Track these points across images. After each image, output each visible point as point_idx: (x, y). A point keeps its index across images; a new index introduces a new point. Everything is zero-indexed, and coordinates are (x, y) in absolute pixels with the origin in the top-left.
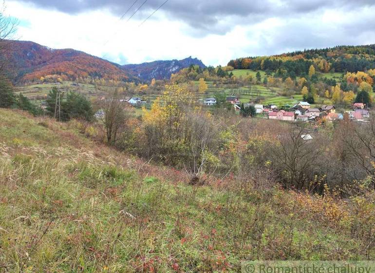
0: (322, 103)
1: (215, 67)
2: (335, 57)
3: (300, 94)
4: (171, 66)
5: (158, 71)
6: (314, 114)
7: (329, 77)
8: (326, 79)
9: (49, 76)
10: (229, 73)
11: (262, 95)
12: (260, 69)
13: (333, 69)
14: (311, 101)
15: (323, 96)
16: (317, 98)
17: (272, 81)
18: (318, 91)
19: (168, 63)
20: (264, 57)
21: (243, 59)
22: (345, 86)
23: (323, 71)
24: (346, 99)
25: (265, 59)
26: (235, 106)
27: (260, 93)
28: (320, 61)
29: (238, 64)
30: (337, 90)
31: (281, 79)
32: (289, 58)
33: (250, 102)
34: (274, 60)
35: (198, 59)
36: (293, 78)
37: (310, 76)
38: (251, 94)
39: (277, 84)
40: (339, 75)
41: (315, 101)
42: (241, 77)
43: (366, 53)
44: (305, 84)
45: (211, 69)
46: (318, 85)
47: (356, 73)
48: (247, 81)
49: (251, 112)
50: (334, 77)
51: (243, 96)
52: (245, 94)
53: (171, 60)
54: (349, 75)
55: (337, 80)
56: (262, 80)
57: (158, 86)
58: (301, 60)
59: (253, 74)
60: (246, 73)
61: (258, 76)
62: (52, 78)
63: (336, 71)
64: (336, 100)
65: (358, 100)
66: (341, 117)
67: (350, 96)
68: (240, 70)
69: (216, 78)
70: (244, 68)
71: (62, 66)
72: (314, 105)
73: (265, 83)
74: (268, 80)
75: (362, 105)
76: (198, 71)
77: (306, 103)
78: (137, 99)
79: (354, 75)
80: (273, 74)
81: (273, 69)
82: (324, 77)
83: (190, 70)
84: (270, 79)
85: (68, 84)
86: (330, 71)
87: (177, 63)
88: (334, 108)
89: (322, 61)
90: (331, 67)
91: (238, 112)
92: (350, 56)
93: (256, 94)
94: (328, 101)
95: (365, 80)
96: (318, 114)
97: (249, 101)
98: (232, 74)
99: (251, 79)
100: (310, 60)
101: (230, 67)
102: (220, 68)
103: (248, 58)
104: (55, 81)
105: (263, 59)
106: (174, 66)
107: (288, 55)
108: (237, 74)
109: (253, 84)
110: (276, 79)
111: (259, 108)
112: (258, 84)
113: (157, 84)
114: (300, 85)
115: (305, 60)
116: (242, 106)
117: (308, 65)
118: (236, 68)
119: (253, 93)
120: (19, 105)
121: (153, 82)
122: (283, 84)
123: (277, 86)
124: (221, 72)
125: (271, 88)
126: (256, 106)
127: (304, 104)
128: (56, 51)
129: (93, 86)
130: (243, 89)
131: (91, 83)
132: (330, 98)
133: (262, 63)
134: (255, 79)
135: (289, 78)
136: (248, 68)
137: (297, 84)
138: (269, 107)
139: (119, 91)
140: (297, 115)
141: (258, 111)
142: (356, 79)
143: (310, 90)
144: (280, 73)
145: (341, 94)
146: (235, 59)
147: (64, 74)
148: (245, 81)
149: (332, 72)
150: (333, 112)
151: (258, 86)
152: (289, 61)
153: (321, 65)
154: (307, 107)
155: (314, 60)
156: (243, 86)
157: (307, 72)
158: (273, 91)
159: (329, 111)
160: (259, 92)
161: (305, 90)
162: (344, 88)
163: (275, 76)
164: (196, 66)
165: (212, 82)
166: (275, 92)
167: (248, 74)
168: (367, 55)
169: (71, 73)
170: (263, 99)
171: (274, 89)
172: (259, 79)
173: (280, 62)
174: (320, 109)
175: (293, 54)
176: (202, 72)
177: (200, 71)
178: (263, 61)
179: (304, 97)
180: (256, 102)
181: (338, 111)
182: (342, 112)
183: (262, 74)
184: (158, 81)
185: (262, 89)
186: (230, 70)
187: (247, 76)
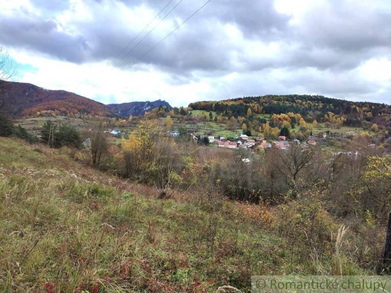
0: (257, 136)
1: (179, 108)
2: (266, 103)
3: (241, 129)
4: (145, 106)
5: (135, 109)
6: (251, 143)
7: (261, 117)
8: (259, 118)
9: (44, 112)
10: (189, 112)
11: (213, 129)
12: (212, 110)
13: (264, 111)
14: (248, 134)
15: (257, 131)
16: (253, 132)
17: (221, 120)
18: (253, 127)
19: (142, 104)
20: (215, 101)
21: (199, 103)
22: (273, 123)
23: (257, 113)
24: (273, 133)
25: (216, 103)
26: (194, 137)
28: (255, 105)
29: (194, 106)
30: (267, 126)
31: (227, 118)
32: (231, 103)
33: (205, 134)
34: (222, 104)
35: (166, 101)
36: (236, 117)
37: (248, 116)
38: (205, 128)
39: (225, 121)
40: (268, 116)
41: (252, 134)
42: (198, 115)
43: (287, 101)
44: (244, 122)
45: (176, 109)
46: (254, 122)
47: (280, 114)
48: (203, 118)
49: (206, 141)
50: (265, 117)
51: (200, 130)
52: (201, 128)
53: (145, 101)
54: (275, 116)
55: (267, 119)
56: (214, 118)
57: (135, 121)
58: (242, 104)
59: (207, 114)
60: (201, 113)
61: (211, 115)
62: (46, 113)
63: (266, 113)
64: (266, 134)
65: (281, 134)
66: (270, 146)
67: (276, 131)
68: (198, 111)
69: (180, 116)
70: (200, 109)
71: (55, 104)
72: (251, 137)
73: (216, 120)
75: (284, 138)
76: (165, 110)
77: (245, 136)
78: (118, 131)
79: (278, 116)
80: (221, 114)
81: (222, 111)
82: (258, 117)
83: (159, 110)
84: (219, 118)
85: (61, 118)
86: (262, 113)
87: (149, 104)
88: (265, 139)
89: (256, 106)
90: (263, 110)
91: (196, 141)
92: (275, 102)
93: (209, 129)
94: (260, 134)
95: (286, 119)
96: (254, 144)
98: (191, 113)
99: (205, 118)
100: (248, 104)
101: (190, 108)
102: (182, 108)
103: (203, 102)
104: (50, 115)
106: (148, 106)
107: (232, 100)
108: (197, 113)
109: (207, 121)
110: (223, 118)
111: (211, 139)
112: (210, 121)
113: (134, 119)
114: (241, 122)
115: (245, 104)
116: (199, 137)
117: (247, 107)
118: (194, 109)
119: (207, 127)
120: (17, 134)
121: (131, 117)
122: (229, 122)
123: (224, 123)
124: (183, 112)
125: (220, 124)
126: (210, 137)
127: (244, 136)
128: (51, 91)
129: (82, 120)
130: (199, 124)
131: (80, 118)
132: (262, 132)
133: (214, 106)
134: (208, 117)
135: (233, 117)
136: (203, 109)
137: (238, 122)
138: (219, 138)
139: (103, 124)
140: (239, 144)
141: (211, 141)
142: (280, 119)
143: (248, 126)
144: (227, 114)
145: (270, 130)
146: (193, 102)
147: (57, 110)
148: (201, 117)
149: (263, 114)
150: (264, 142)
151: (210, 123)
152: (233, 105)
153: (256, 108)
154: (246, 139)
155: (251, 104)
156: (199, 122)
157: (246, 113)
158: (221, 127)
159: (261, 142)
160: (211, 127)
161: (244, 126)
162: (272, 125)
163: (223, 116)
164: (165, 107)
165: (177, 119)
166: (223, 127)
167: (203, 113)
168: (287, 102)
169: (63, 109)
170: (214, 132)
171: (223, 125)
172: (211, 118)
173: (227, 105)
174: (255, 140)
175: (235, 100)
176: (169, 111)
177: (167, 110)
178: (214, 104)
179: (244, 131)
180: (209, 134)
181: (268, 142)
182: (271, 143)
183: (214, 114)
184: (135, 117)
185: (213, 124)
186: (190, 110)
187: (203, 115)
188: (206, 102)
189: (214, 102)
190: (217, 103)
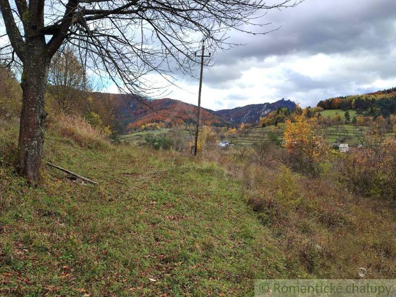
1: (304, 108)
4: (263, 110)
5: (251, 114)
9: (149, 125)
10: (318, 113)
11: (349, 134)
12: (351, 108)
17: (362, 120)
19: (260, 106)
21: (333, 100)
25: (356, 98)
27: (348, 133)
29: (327, 105)
31: (371, 118)
32: (382, 96)
33: (336, 142)
34: (366, 98)
35: (291, 100)
36: (386, 115)
38: (338, 134)
39: (368, 123)
42: (329, 117)
48: (335, 120)
51: (330, 137)
52: (332, 133)
53: (263, 103)
56: (351, 120)
57: (247, 130)
59: (342, 114)
60: (335, 113)
61: (347, 115)
62: (151, 126)
68: (330, 111)
70: (335, 109)
71: (160, 115)
73: (354, 122)
74: (358, 120)
76: (286, 113)
78: (226, 143)
80: (364, 113)
81: (365, 108)
83: (278, 113)
84: (360, 118)
85: (166, 131)
87: (268, 106)
93: (343, 134)
97: (335, 140)
98: (319, 115)
99: (339, 119)
101: (319, 107)
102: (309, 109)
103: (338, 98)
104: (154, 128)
105: (354, 98)
106: (266, 109)
107: (384, 92)
108: (326, 114)
109: (342, 124)
110: (366, 118)
111: (344, 147)
112: (346, 123)
113: (246, 127)
118: (325, 109)
119: (339, 132)
121: (242, 125)
122: (374, 123)
123: (367, 125)
124: (309, 113)
125: (360, 127)
126: (341, 145)
128: (155, 100)
129: (188, 132)
130: (330, 129)
131: (186, 129)
133: (353, 102)
134: (344, 119)
135: (381, 117)
136: (338, 108)
137: (389, 123)
138: (356, 146)
141: (343, 150)
144: (372, 112)
146: (324, 99)
147: (162, 121)
148: (333, 121)
151: (346, 127)
152: (383, 99)
156: (330, 125)
158: (361, 130)
160: (347, 131)
163: (365, 115)
164: (284, 109)
166: (364, 130)
167: (337, 114)
169: (168, 120)
170: (350, 138)
171: (364, 128)
172: (348, 119)
173: (373, 99)
175: (389, 91)
176: (290, 114)
177: (288, 113)
178: (354, 100)
180: (342, 142)
183: (352, 113)
184: (247, 124)
185: (349, 128)
186: (319, 111)
187: (335, 116)
188: (342, 98)
189: (354, 97)
190: (359, 98)
